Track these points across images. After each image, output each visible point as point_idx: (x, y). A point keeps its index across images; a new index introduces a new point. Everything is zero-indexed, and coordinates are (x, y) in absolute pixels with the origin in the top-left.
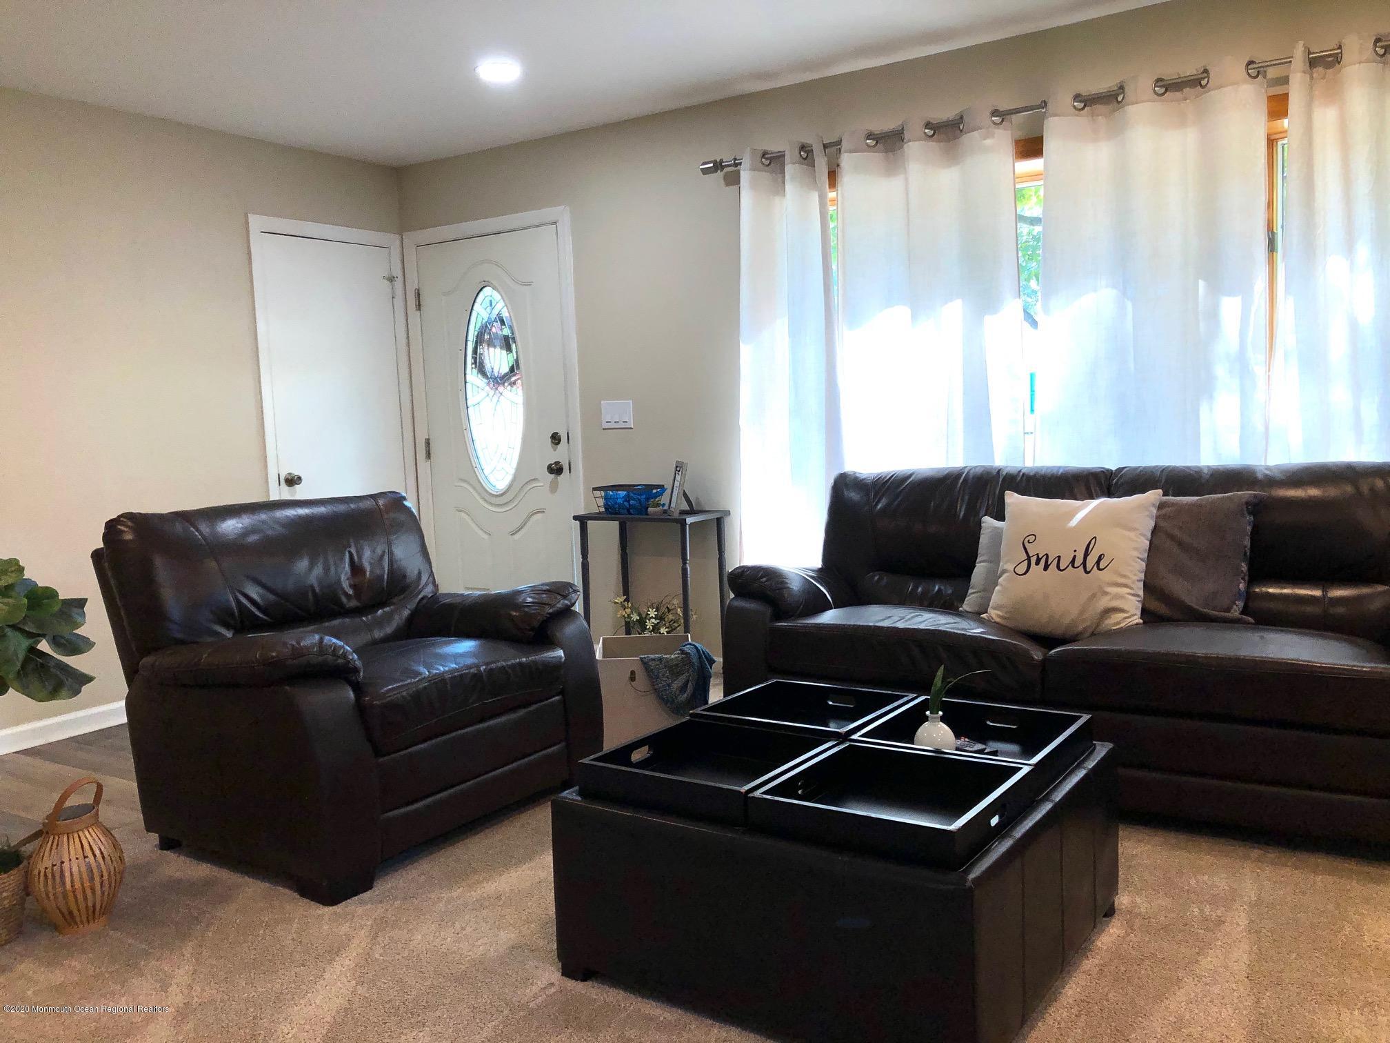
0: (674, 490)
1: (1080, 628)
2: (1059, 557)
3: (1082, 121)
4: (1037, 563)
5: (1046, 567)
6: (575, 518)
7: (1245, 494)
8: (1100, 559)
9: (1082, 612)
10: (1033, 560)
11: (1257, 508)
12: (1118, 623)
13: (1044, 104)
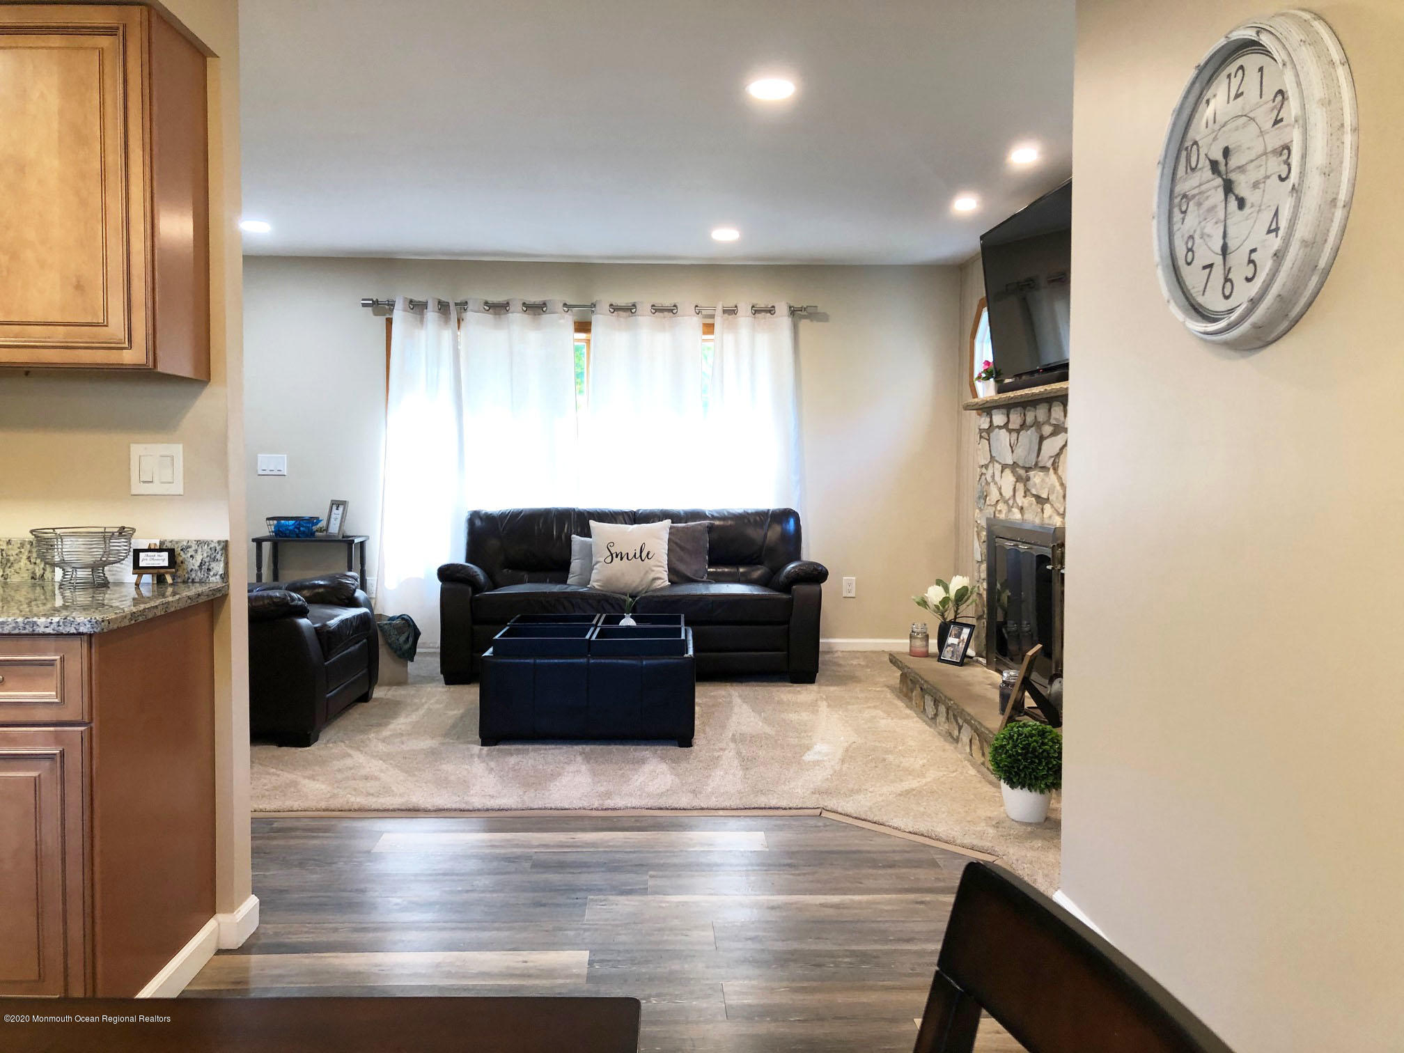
0: (332, 520)
1: (640, 589)
2: (628, 554)
3: (613, 318)
4: (617, 556)
5: (622, 559)
6: (253, 540)
7: (706, 522)
8: (648, 554)
9: (642, 581)
10: (614, 555)
11: (711, 529)
12: (659, 585)
13: (594, 305)
